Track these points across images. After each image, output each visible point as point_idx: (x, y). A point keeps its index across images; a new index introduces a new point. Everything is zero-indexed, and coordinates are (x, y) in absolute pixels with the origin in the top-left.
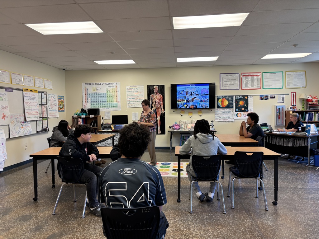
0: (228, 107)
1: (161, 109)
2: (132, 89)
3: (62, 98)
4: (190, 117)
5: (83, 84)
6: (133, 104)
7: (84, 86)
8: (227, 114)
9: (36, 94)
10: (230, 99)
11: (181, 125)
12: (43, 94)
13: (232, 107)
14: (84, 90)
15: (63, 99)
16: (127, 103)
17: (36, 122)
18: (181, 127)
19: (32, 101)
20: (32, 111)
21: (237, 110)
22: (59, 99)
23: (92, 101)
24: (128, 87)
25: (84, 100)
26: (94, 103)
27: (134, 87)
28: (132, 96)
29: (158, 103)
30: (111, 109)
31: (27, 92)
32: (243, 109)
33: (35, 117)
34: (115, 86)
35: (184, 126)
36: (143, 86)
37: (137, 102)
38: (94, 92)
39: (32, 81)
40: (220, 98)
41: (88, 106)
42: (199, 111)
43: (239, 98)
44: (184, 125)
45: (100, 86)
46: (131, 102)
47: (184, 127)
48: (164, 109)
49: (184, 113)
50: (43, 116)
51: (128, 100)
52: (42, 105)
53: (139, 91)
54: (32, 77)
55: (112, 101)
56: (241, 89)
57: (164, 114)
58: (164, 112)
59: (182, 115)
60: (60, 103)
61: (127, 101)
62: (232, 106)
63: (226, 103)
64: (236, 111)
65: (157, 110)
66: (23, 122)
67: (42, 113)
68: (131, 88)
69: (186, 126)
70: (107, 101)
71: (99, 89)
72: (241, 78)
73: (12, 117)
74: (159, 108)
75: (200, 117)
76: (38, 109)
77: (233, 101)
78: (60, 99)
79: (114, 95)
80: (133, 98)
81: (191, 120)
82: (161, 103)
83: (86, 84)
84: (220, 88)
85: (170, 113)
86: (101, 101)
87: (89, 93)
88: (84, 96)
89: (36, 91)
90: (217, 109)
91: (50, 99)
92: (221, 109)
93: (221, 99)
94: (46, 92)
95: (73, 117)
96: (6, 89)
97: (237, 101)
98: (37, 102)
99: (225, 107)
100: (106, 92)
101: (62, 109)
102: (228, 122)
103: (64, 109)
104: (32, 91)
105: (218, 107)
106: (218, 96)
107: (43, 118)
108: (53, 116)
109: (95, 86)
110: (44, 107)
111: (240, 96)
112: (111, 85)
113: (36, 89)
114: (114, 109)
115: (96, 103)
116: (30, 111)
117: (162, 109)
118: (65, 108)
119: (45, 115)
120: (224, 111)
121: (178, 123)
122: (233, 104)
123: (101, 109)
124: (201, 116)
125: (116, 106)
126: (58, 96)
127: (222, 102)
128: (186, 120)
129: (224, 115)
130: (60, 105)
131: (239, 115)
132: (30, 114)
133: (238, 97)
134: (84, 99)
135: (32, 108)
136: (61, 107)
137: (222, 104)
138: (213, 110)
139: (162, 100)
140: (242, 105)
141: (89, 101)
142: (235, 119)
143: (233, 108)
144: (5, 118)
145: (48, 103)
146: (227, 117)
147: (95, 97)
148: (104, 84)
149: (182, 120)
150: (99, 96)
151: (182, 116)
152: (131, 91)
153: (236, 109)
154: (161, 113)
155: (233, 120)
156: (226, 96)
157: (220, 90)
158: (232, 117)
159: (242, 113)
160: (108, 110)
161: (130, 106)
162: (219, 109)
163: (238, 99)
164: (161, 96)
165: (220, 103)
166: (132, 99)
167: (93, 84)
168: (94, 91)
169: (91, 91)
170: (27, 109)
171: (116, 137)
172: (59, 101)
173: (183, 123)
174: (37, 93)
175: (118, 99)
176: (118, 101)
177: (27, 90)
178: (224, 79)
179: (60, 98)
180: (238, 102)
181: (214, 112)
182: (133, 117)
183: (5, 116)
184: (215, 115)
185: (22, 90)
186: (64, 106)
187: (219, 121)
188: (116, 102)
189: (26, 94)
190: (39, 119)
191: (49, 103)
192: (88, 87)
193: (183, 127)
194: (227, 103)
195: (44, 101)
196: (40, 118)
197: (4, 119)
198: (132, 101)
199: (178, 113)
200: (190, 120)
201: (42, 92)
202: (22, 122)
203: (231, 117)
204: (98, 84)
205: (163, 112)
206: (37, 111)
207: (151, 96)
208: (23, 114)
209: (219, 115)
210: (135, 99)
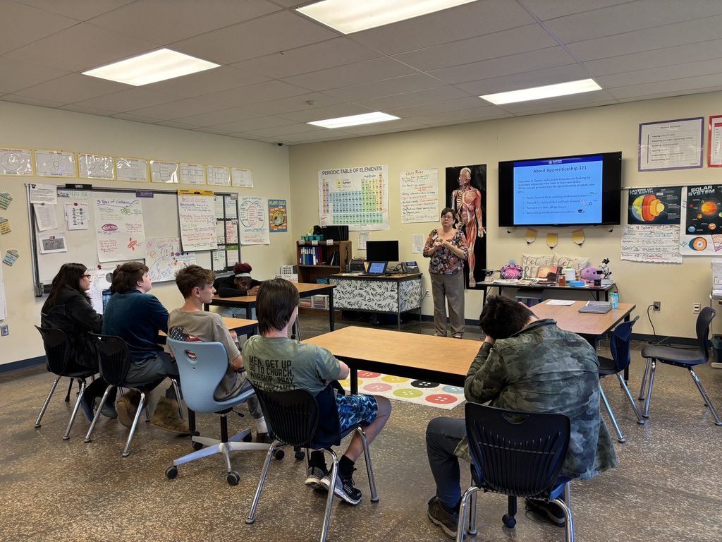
0: (662, 220)
1: (477, 227)
2: (414, 179)
3: (281, 203)
4: (552, 248)
5: (320, 173)
6: (414, 214)
7: (321, 178)
8: (660, 242)
9: (210, 199)
10: (670, 197)
11: (524, 269)
12: (228, 199)
13: (678, 221)
14: (321, 187)
15: (284, 207)
16: (402, 211)
17: (210, 254)
18: (524, 272)
19: (198, 213)
20: (199, 232)
21: (692, 229)
22: (270, 206)
23: (336, 209)
24: (404, 176)
25: (321, 209)
26: (339, 214)
27: (415, 175)
28: (413, 196)
29: (470, 211)
30: (369, 226)
31: (185, 197)
32: (712, 226)
33: (205, 244)
34: (377, 173)
35: (531, 272)
36: (436, 171)
37: (422, 210)
38: (338, 189)
39: (200, 173)
40: (638, 195)
41: (329, 221)
42: (574, 232)
43: (699, 193)
44: (532, 268)
45: (349, 176)
46: (410, 211)
47: (531, 274)
48: (484, 225)
49: (535, 236)
50: (229, 242)
51: (405, 205)
52: (225, 220)
53: (427, 182)
54: (198, 165)
55: (372, 208)
56: (710, 166)
57: (484, 239)
58: (485, 235)
59: (528, 243)
60: (276, 215)
61: (402, 208)
62: (677, 217)
63: (658, 208)
64: (688, 233)
65: (467, 228)
66: (178, 254)
67: (225, 236)
68: (409, 176)
69: (535, 270)
70: (362, 208)
71: (348, 183)
72: (710, 132)
73: (150, 245)
74: (470, 223)
75: (579, 247)
76: (213, 229)
77: (679, 202)
78: (277, 206)
79: (375, 194)
80: (415, 200)
81: (552, 256)
82: (478, 210)
83: (324, 173)
84: (639, 167)
85: (500, 237)
86: (352, 209)
87: (330, 192)
88: (321, 198)
89: (208, 193)
90: (629, 225)
91: (247, 207)
92: (640, 226)
93: (642, 197)
94: (237, 194)
95: (298, 242)
96: (139, 193)
97: (694, 202)
98: (212, 213)
99: (652, 219)
100: (360, 189)
101: (280, 227)
102: (663, 263)
103: (286, 226)
104: (198, 193)
105: (633, 220)
106: (632, 189)
107: (227, 245)
108: (254, 241)
109: (341, 177)
110: (231, 224)
111: (702, 187)
112: (371, 173)
113: (209, 189)
114: (376, 226)
115: (342, 214)
116: (194, 232)
117: (480, 226)
118: (289, 224)
119: (233, 240)
120: (651, 232)
121: (518, 263)
122: (679, 212)
123: (351, 226)
124: (580, 245)
125: (379, 220)
126: (270, 200)
127: (645, 204)
128: (540, 256)
129: (649, 242)
130: (276, 218)
131: (698, 244)
132: (193, 238)
133: (698, 191)
134: (321, 204)
135: (199, 227)
136: (279, 222)
137: (645, 212)
138: (616, 228)
139: (479, 204)
140: (711, 214)
141: (331, 208)
142: (684, 256)
143: (679, 223)
144: (135, 246)
145: (240, 216)
146: (658, 250)
147: (341, 200)
148: (357, 170)
149: (527, 256)
150: (348, 198)
151: (530, 245)
152: (410, 183)
153: (689, 224)
154: (477, 236)
155: (680, 260)
156: (657, 190)
157: (640, 170)
158: (675, 251)
159: (708, 237)
160: (364, 228)
161: (407, 220)
162: (634, 226)
163: (696, 196)
164: (478, 192)
165: (638, 208)
166: (411, 204)
167: (336, 172)
168: (339, 187)
169: (333, 188)
170: (185, 229)
171: (365, 290)
172: (271, 210)
173: (528, 263)
174: (212, 198)
175: (383, 204)
176: (383, 208)
177: (186, 192)
178: (651, 139)
179: (274, 205)
180: (699, 204)
181: (619, 236)
182: (414, 245)
183: (135, 242)
184: (623, 244)
185: (177, 193)
186: (285, 220)
187: (633, 261)
188: (379, 212)
189: (183, 199)
190: (216, 247)
191: (244, 214)
192: (329, 178)
193: (528, 273)
194: (660, 208)
195: (231, 212)
196: (219, 245)
197: (133, 248)
198: (412, 207)
199: (518, 237)
200: (549, 255)
201: (224, 195)
202: (175, 253)
203: (671, 250)
204: (346, 171)
205: (481, 234)
206: (212, 232)
207: (453, 193)
208: (178, 239)
209: (635, 244)
210: (419, 202)
